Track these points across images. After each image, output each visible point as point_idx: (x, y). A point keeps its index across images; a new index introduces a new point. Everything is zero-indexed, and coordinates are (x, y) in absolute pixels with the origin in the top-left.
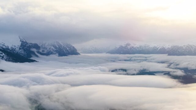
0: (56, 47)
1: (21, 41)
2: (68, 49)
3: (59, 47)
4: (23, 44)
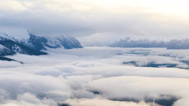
0: (61, 41)
1: (29, 34)
2: (72, 42)
3: (64, 40)
4: (32, 37)
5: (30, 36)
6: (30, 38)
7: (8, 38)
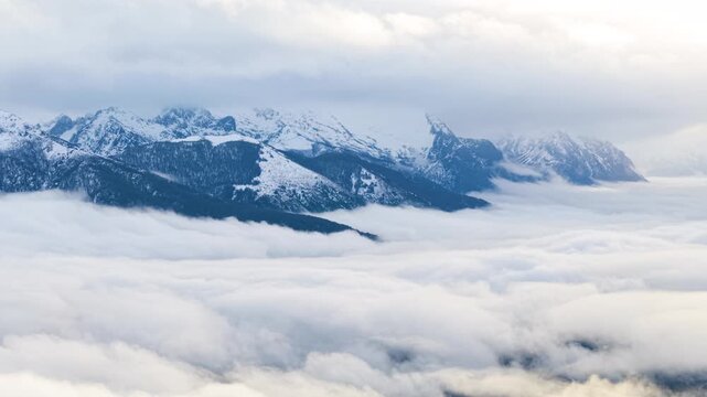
0: (557, 154)
1: (433, 131)
2: (600, 160)
3: (570, 153)
4: (441, 143)
5: (433, 137)
6: (435, 143)
7: (351, 144)
